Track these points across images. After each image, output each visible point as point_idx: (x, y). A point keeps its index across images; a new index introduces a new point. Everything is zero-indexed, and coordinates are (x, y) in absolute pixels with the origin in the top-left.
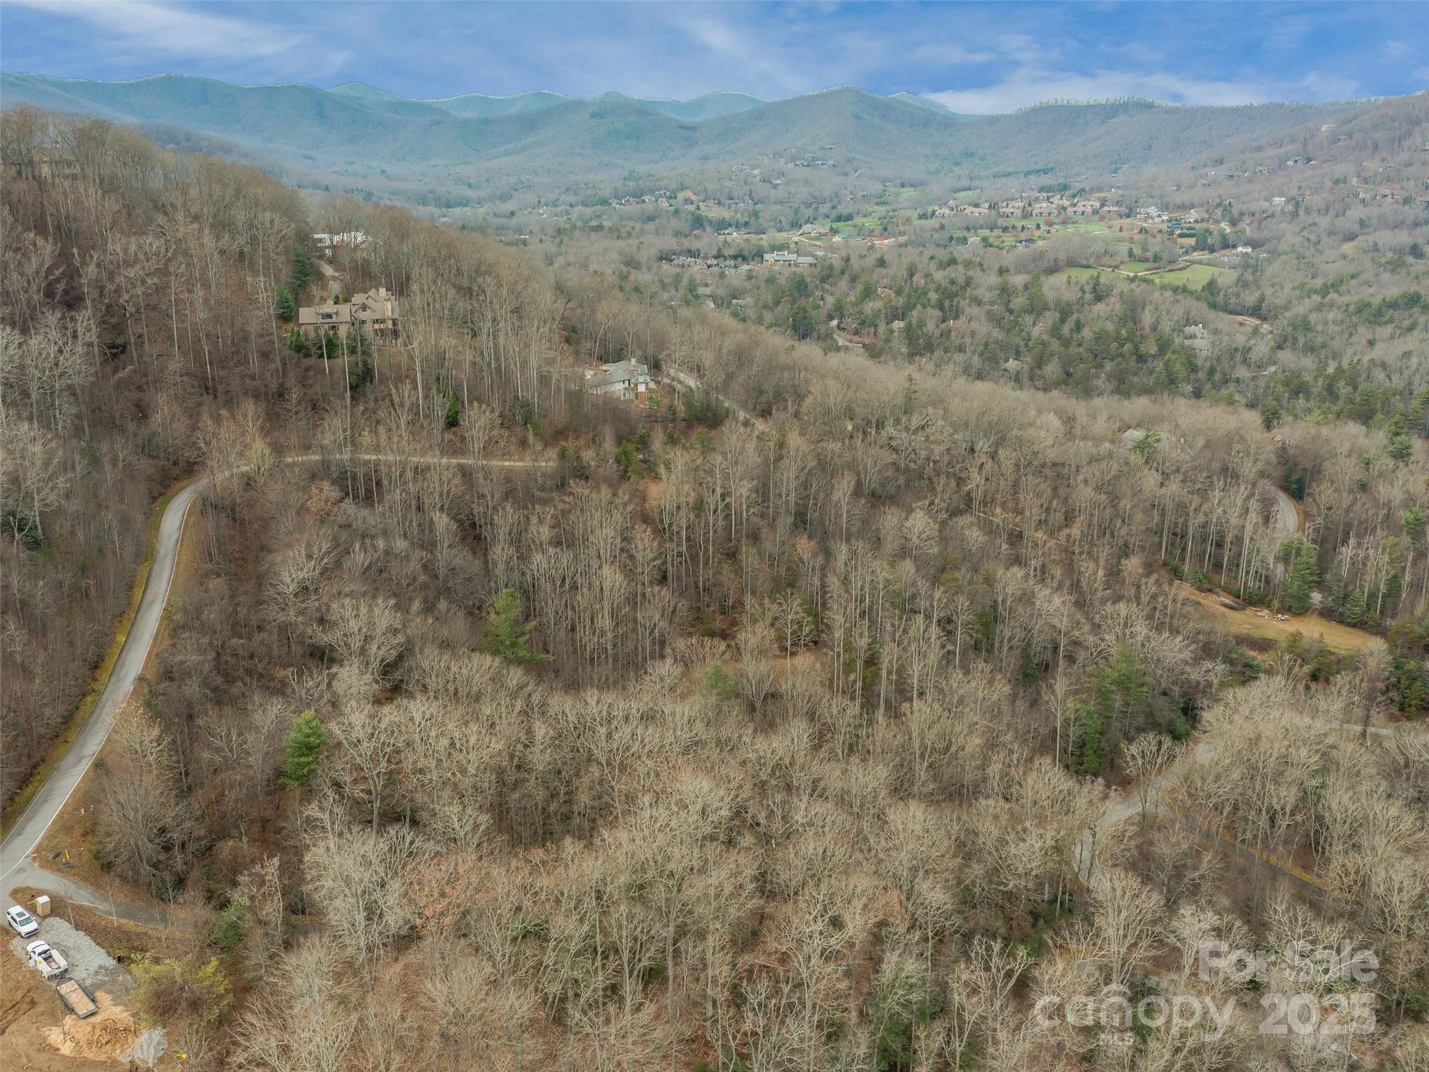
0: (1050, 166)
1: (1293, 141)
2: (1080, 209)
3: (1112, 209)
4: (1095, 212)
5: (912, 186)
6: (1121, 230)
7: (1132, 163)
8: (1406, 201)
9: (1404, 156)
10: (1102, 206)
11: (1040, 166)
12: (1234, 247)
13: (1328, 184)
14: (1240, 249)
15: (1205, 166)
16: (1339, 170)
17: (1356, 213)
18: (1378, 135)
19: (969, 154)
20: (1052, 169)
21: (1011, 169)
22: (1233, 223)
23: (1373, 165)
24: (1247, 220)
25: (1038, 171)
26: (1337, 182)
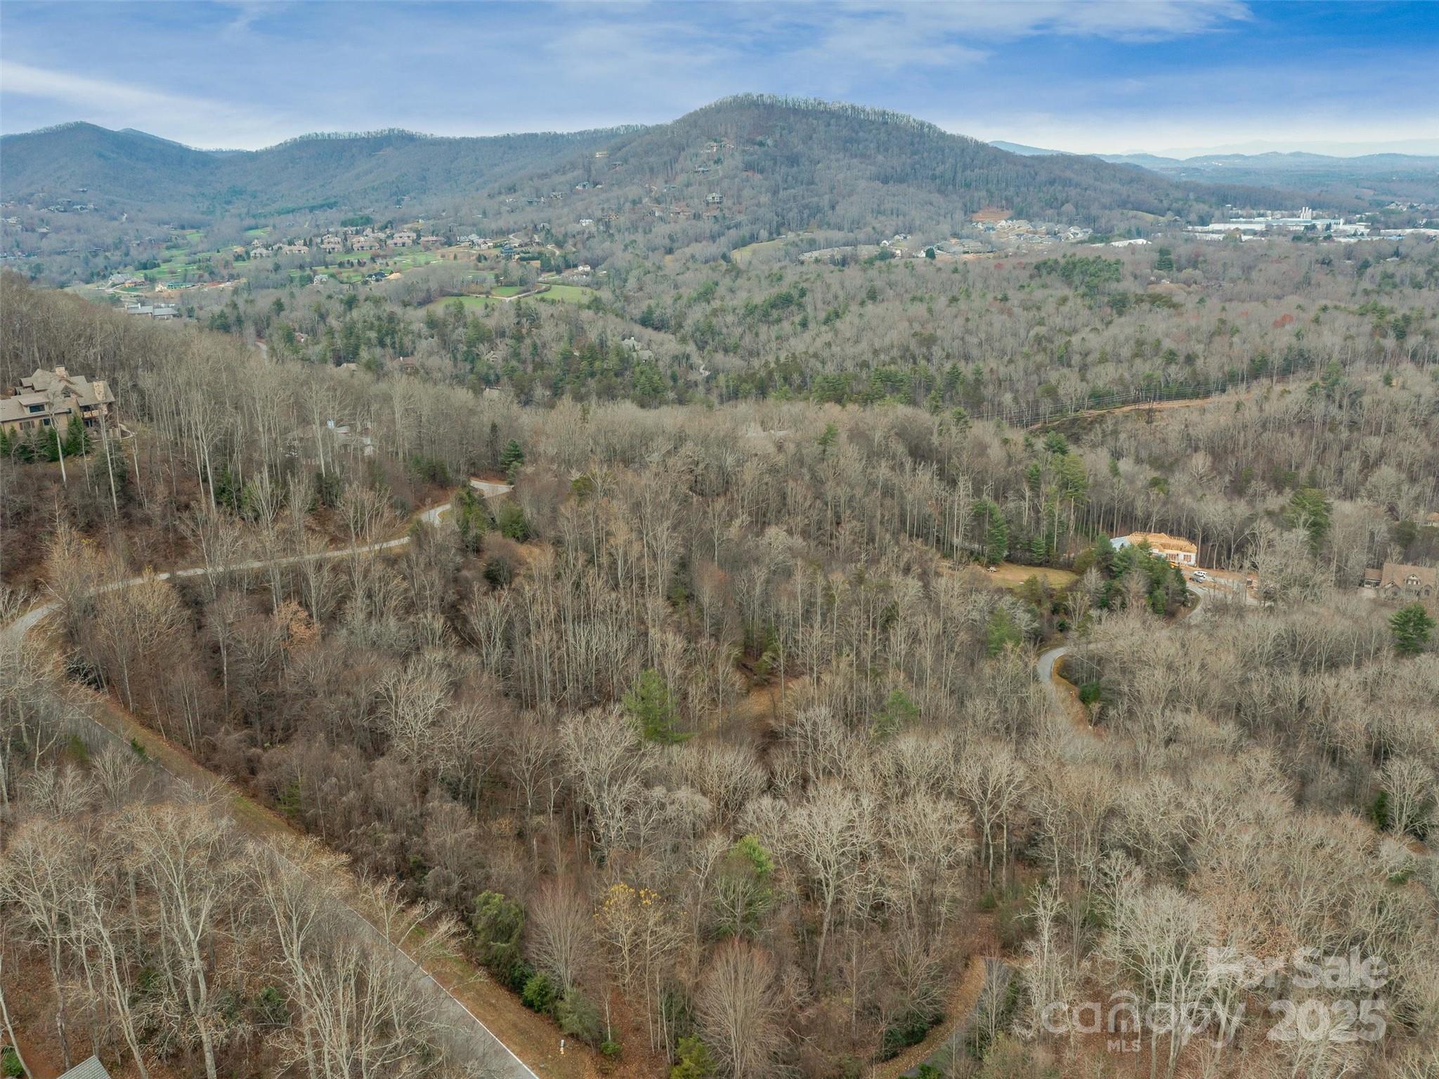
0: (333, 200)
1: (574, 166)
2: (397, 239)
3: (431, 238)
4: (416, 242)
5: (192, 227)
6: (455, 257)
7: (412, 194)
8: (697, 217)
9: (682, 178)
10: (419, 237)
11: (320, 201)
12: (576, 266)
13: (628, 206)
14: (581, 268)
15: (500, 193)
16: (633, 191)
17: (661, 230)
18: (652, 159)
19: (237, 192)
20: (336, 203)
21: (291, 205)
22: (560, 245)
23: (658, 187)
24: (571, 242)
25: (322, 206)
26: (634, 202)
